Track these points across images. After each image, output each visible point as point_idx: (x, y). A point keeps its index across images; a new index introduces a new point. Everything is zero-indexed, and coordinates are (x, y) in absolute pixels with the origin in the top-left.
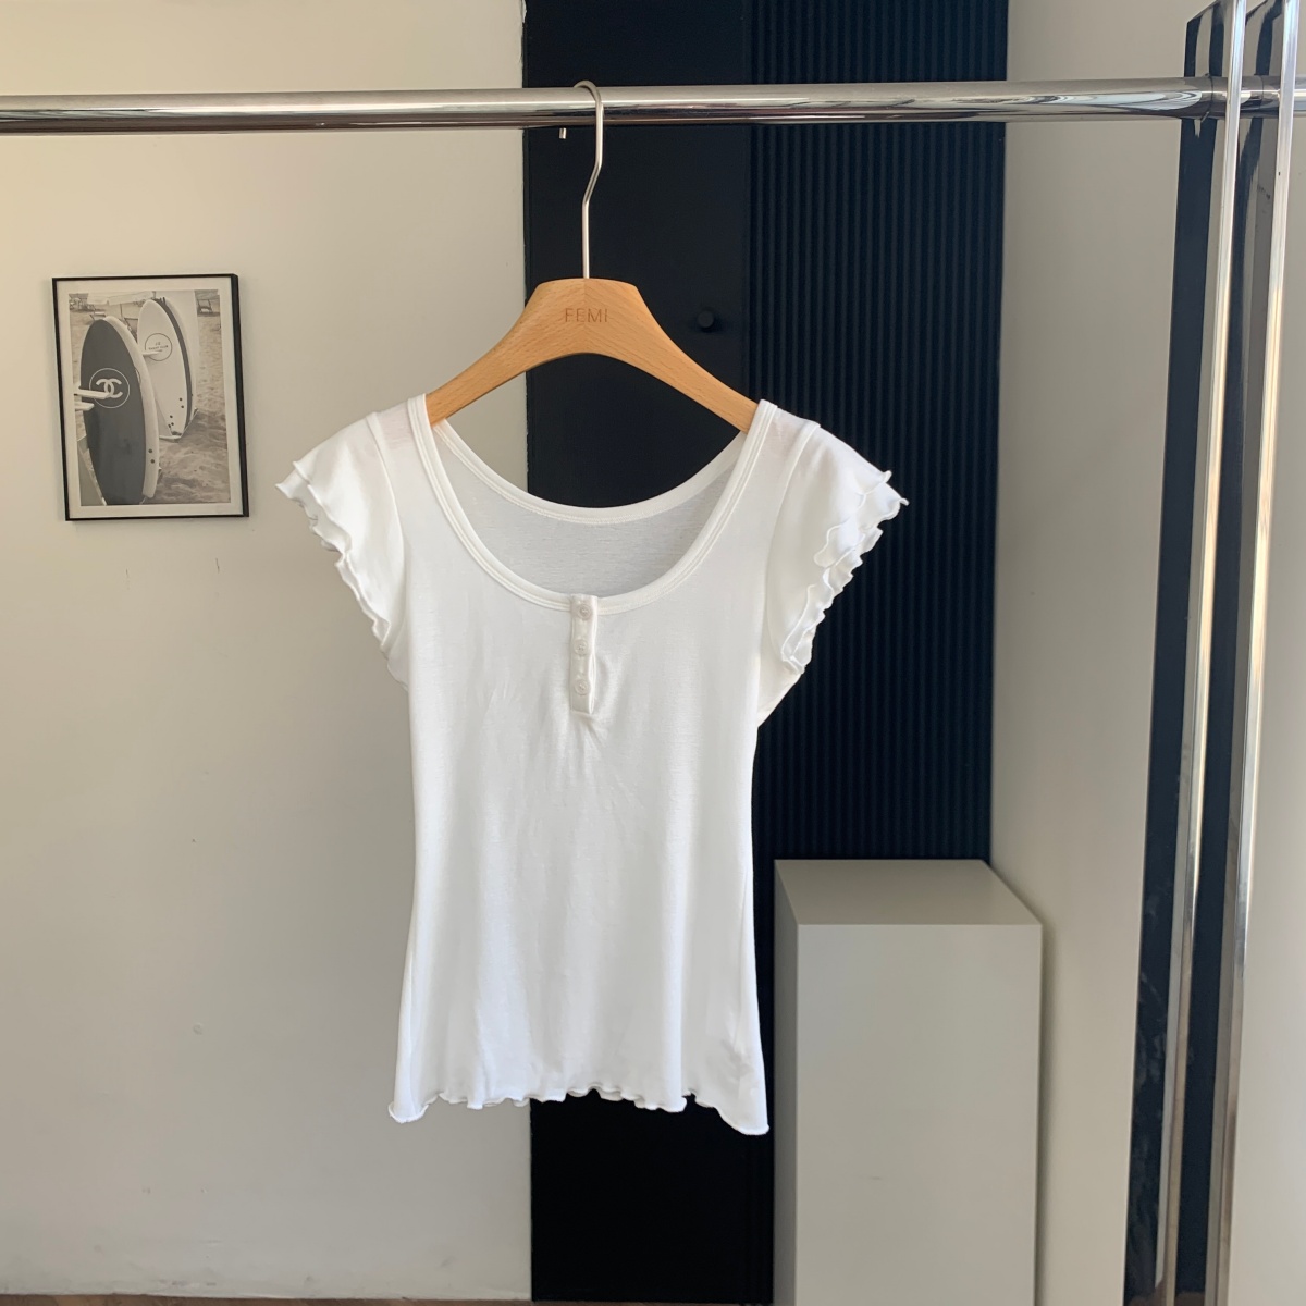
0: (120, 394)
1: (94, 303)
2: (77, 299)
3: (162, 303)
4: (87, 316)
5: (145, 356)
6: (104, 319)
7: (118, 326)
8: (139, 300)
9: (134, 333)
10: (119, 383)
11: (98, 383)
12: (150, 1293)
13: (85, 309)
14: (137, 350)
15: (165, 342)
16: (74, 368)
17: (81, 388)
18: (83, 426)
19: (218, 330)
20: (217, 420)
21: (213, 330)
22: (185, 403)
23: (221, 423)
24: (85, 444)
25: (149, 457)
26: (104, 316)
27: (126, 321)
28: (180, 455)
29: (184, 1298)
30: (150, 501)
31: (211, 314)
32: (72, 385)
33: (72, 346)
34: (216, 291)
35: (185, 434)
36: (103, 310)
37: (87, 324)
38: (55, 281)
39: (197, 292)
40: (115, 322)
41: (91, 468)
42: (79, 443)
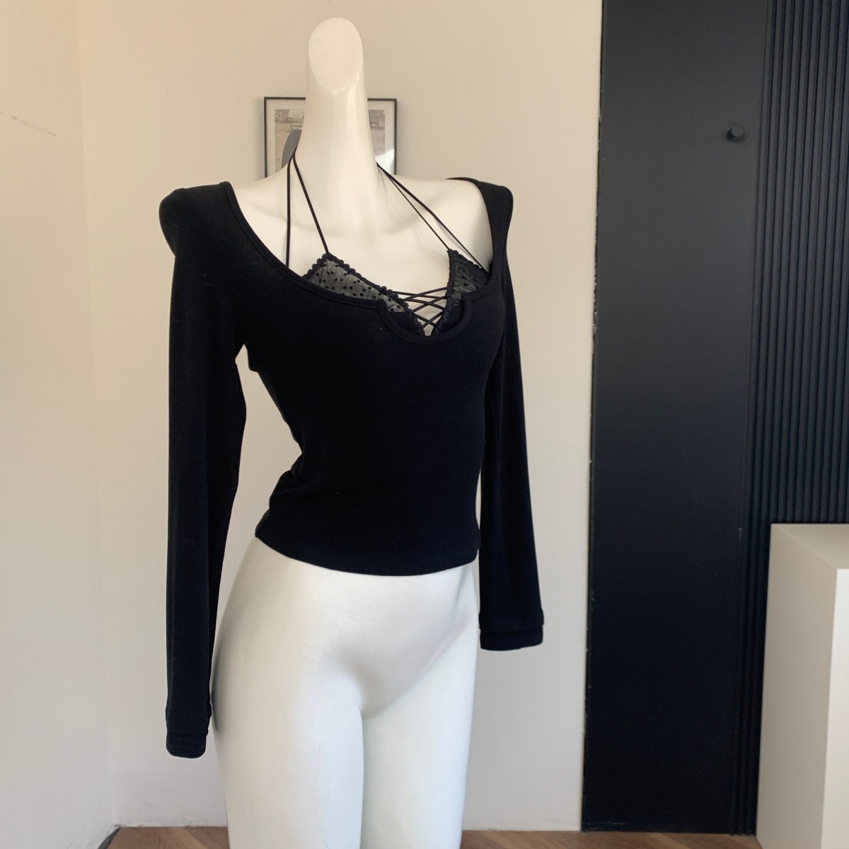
1: (294, 117)
2: (281, 113)
4: (288, 126)
13: (287, 121)
19: (383, 140)
21: (380, 139)
26: (300, 126)
31: (379, 128)
33: (276, 148)
34: (382, 111)
36: (301, 122)
37: (288, 132)
38: (266, 99)
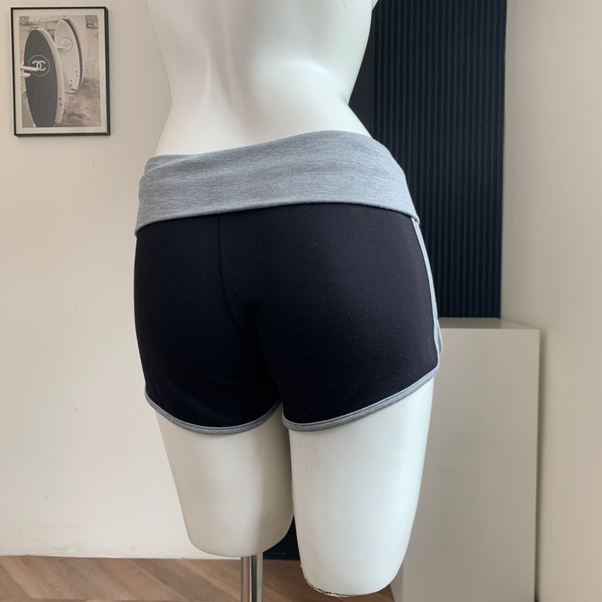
0: (45, 69)
1: (32, 21)
2: (23, 19)
3: (68, 21)
4: (28, 28)
5: (58, 49)
6: (38, 29)
7: (45, 34)
8: (56, 20)
9: (53, 37)
10: (44, 63)
11: (33, 63)
12: (47, 555)
13: (27, 24)
14: (54, 45)
15: (69, 42)
16: (21, 55)
17: (24, 65)
18: (25, 85)
19: (97, 36)
20: (96, 83)
21: (94, 36)
22: (79, 74)
23: (97, 85)
24: (25, 95)
25: (58, 101)
26: (37, 28)
27: (49, 30)
28: (75, 102)
29: (64, 558)
30: (59, 126)
31: (94, 28)
32: (20, 64)
33: (20, 43)
34: (96, 16)
35: (78, 90)
36: (37, 25)
37: (29, 32)
38: (12, 9)
39: (86, 16)
40: (42, 31)
41: (28, 107)
42: (22, 94)
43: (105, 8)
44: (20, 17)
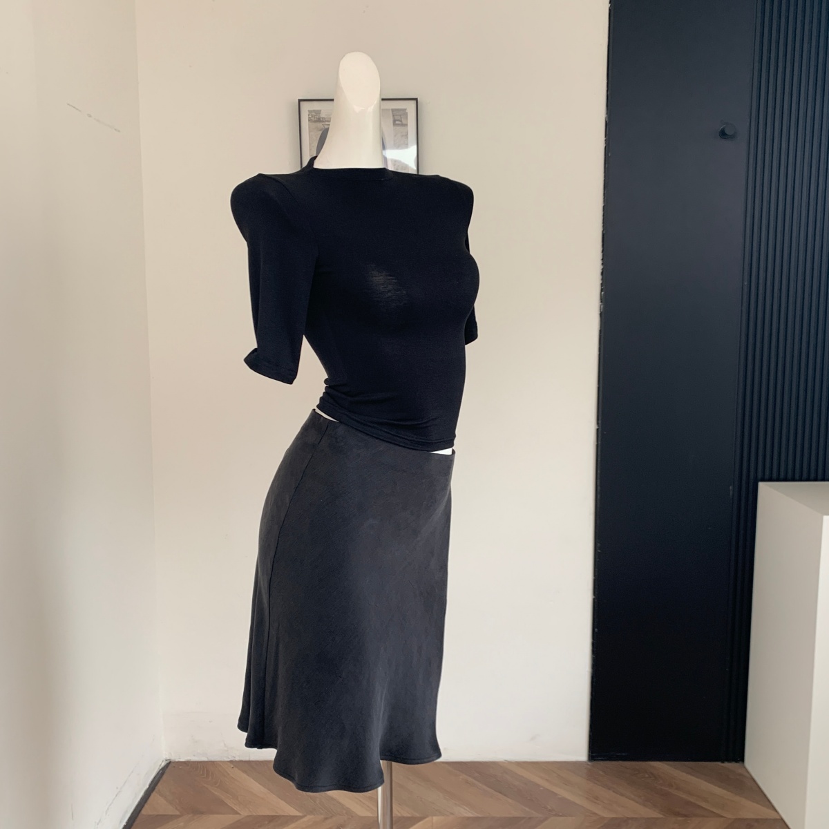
1: (324, 116)
2: (314, 114)
4: (320, 125)
13: (319, 120)
19: (406, 135)
21: (402, 136)
26: (328, 125)
33: (310, 145)
34: (406, 109)
36: (329, 121)
37: (321, 130)
38: (300, 101)
39: (393, 110)
43: (416, 100)
44: (309, 111)
